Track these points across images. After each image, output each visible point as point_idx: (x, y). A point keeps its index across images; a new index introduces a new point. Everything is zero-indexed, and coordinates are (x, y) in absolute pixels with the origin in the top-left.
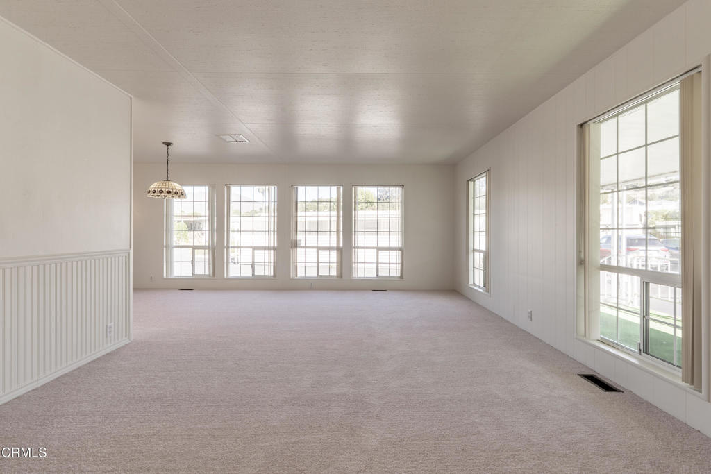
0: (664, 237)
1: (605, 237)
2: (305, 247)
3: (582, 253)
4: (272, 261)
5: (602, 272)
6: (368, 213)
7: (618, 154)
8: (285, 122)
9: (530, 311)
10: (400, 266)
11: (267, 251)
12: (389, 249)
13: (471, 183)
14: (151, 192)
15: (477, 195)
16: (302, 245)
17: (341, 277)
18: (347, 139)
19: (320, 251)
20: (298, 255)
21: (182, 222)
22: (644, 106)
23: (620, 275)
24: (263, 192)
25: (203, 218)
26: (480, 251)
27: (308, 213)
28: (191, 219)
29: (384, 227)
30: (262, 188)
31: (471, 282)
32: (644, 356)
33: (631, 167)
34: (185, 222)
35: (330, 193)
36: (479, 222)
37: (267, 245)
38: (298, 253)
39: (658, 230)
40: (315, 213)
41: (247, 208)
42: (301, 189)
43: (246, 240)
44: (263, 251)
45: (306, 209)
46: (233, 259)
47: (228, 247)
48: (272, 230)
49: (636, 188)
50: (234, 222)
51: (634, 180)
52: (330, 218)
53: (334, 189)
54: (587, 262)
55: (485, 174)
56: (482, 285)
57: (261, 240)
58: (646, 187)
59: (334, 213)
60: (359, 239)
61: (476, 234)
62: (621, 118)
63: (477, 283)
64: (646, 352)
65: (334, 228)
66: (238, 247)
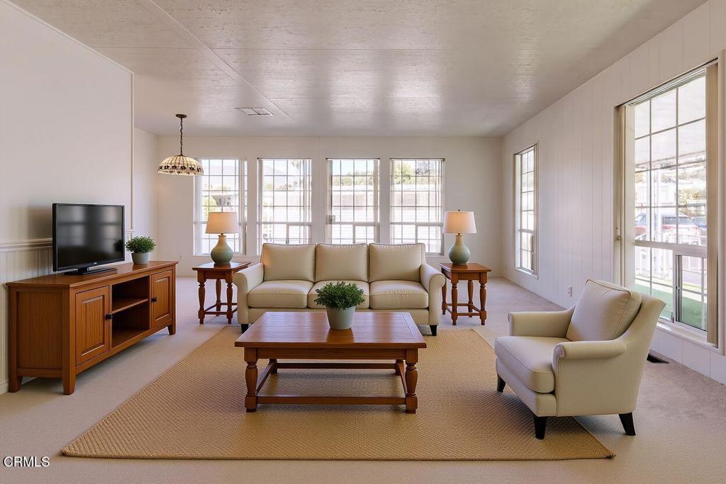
0: (694, 215)
1: (640, 215)
2: (340, 223)
3: (619, 230)
4: (307, 237)
5: (637, 248)
6: (405, 187)
7: (651, 134)
8: (318, 97)
9: (569, 286)
10: (440, 242)
11: (302, 227)
12: (428, 225)
13: (518, 157)
14: (163, 168)
15: (525, 170)
16: (337, 220)
18: (384, 113)
19: (356, 227)
20: (333, 232)
21: (211, 198)
22: (675, 90)
23: (653, 249)
24: (297, 166)
25: (232, 193)
26: (528, 231)
27: (344, 188)
28: (220, 194)
29: (422, 201)
30: (296, 162)
31: (518, 265)
32: (677, 324)
33: (663, 147)
34: (214, 197)
35: (366, 166)
36: (527, 200)
37: (302, 221)
38: (333, 229)
39: (689, 208)
40: (351, 187)
41: (281, 182)
42: (336, 163)
43: (280, 215)
44: (298, 227)
45: (341, 183)
46: (266, 235)
47: (260, 223)
48: (307, 205)
49: (668, 167)
50: (267, 198)
51: (667, 159)
52: (366, 192)
53: (371, 163)
54: (623, 237)
55: (533, 148)
56: (530, 268)
57: (295, 215)
58: (677, 165)
59: (371, 187)
60: (396, 215)
61: (523, 213)
62: (654, 100)
63: (524, 265)
64: (679, 320)
65: (371, 203)
66: (270, 223)
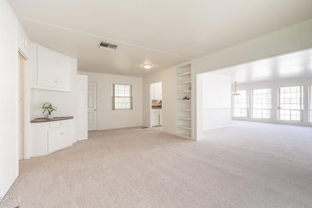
2: (284, 109)
11: (267, 110)
17: (303, 121)
38: (281, 111)
42: (282, 89)
46: (255, 112)
47: (253, 109)
48: (269, 103)
57: (265, 106)
65: (298, 102)
66: (256, 109)
